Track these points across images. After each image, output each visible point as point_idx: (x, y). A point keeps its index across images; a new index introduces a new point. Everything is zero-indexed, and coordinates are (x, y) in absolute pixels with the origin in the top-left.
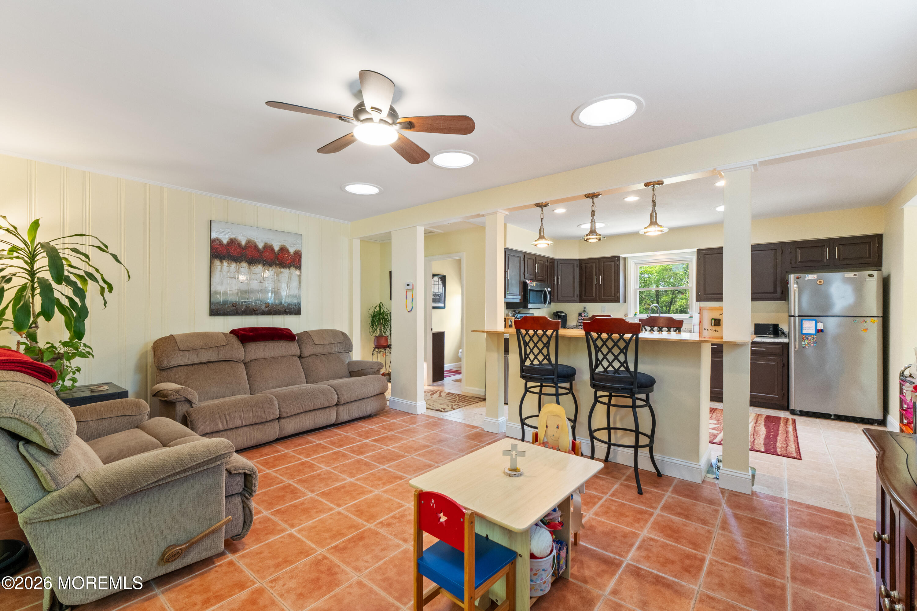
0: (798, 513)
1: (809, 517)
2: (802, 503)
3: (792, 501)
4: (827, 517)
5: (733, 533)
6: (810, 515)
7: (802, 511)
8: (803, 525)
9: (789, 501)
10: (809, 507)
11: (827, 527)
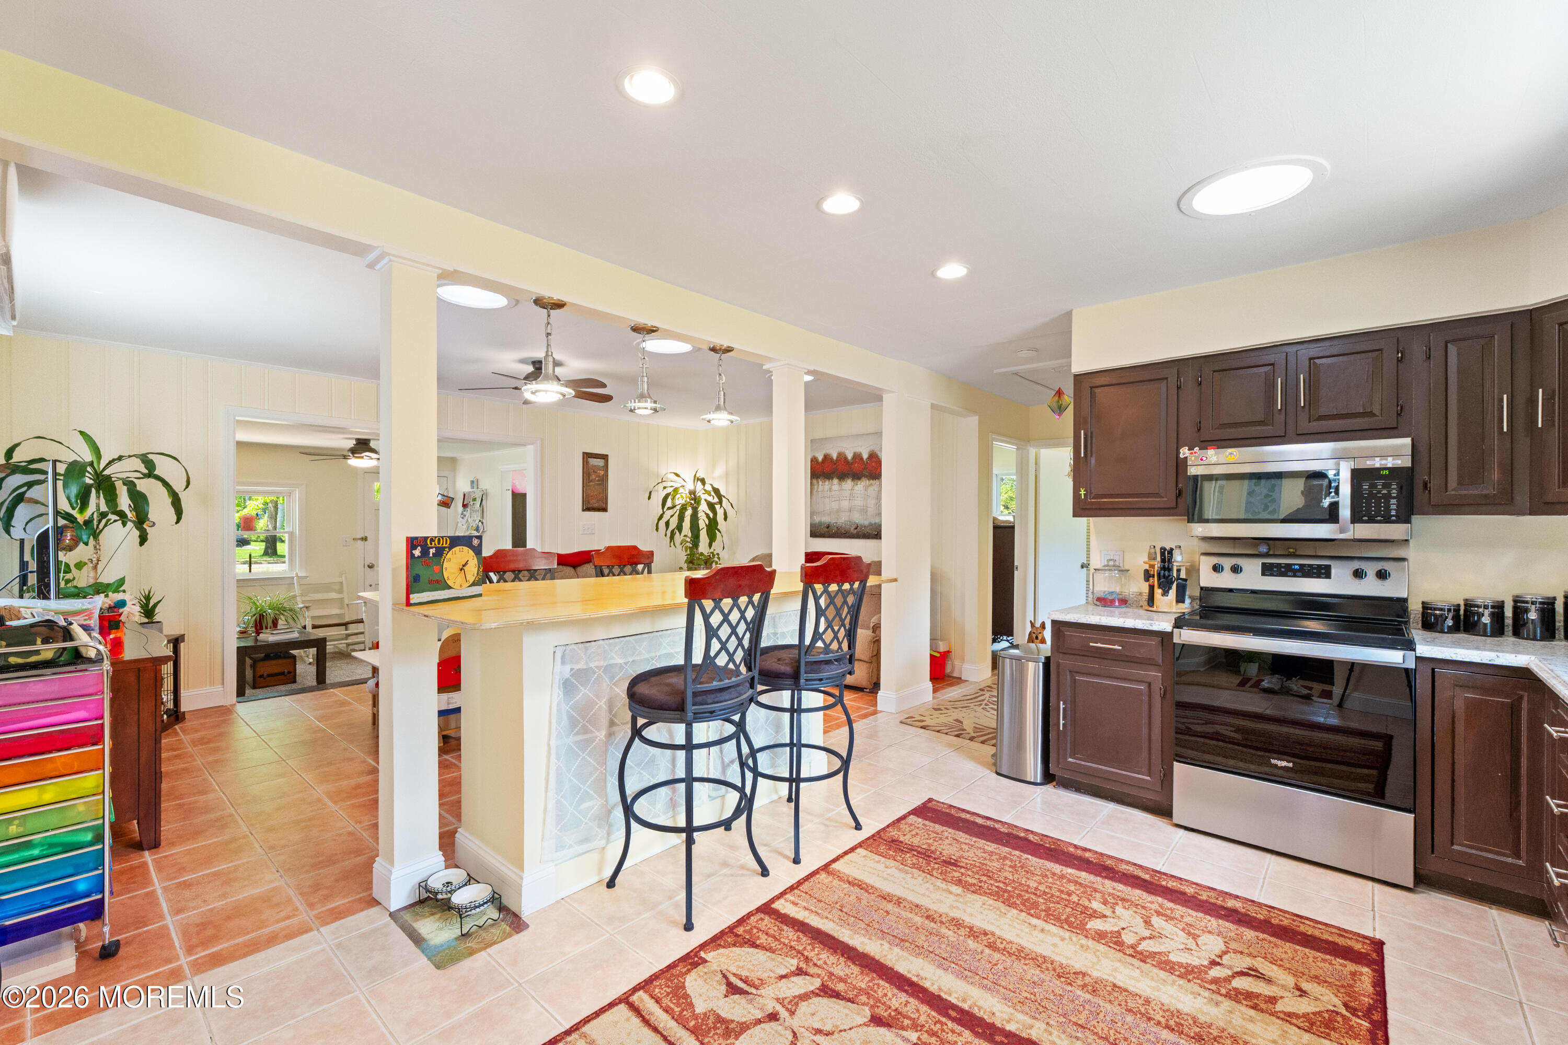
0: (283, 914)
1: (263, 917)
2: (288, 940)
3: (306, 932)
4: (234, 937)
5: (359, 806)
6: (263, 924)
7: (278, 922)
8: (266, 899)
9: (311, 930)
10: (272, 941)
11: (229, 918)
